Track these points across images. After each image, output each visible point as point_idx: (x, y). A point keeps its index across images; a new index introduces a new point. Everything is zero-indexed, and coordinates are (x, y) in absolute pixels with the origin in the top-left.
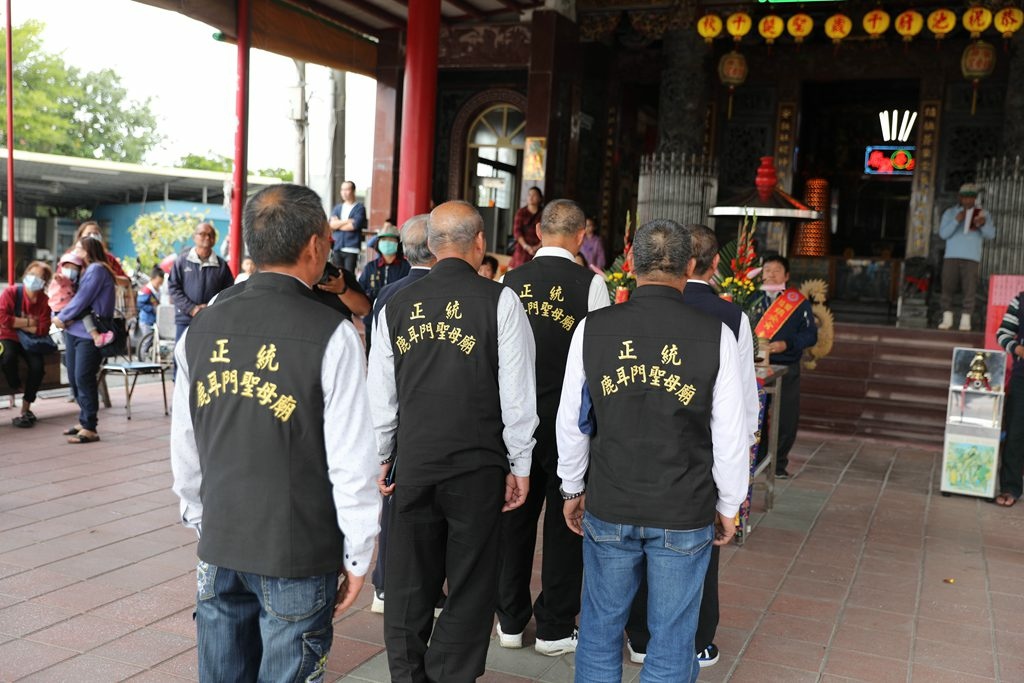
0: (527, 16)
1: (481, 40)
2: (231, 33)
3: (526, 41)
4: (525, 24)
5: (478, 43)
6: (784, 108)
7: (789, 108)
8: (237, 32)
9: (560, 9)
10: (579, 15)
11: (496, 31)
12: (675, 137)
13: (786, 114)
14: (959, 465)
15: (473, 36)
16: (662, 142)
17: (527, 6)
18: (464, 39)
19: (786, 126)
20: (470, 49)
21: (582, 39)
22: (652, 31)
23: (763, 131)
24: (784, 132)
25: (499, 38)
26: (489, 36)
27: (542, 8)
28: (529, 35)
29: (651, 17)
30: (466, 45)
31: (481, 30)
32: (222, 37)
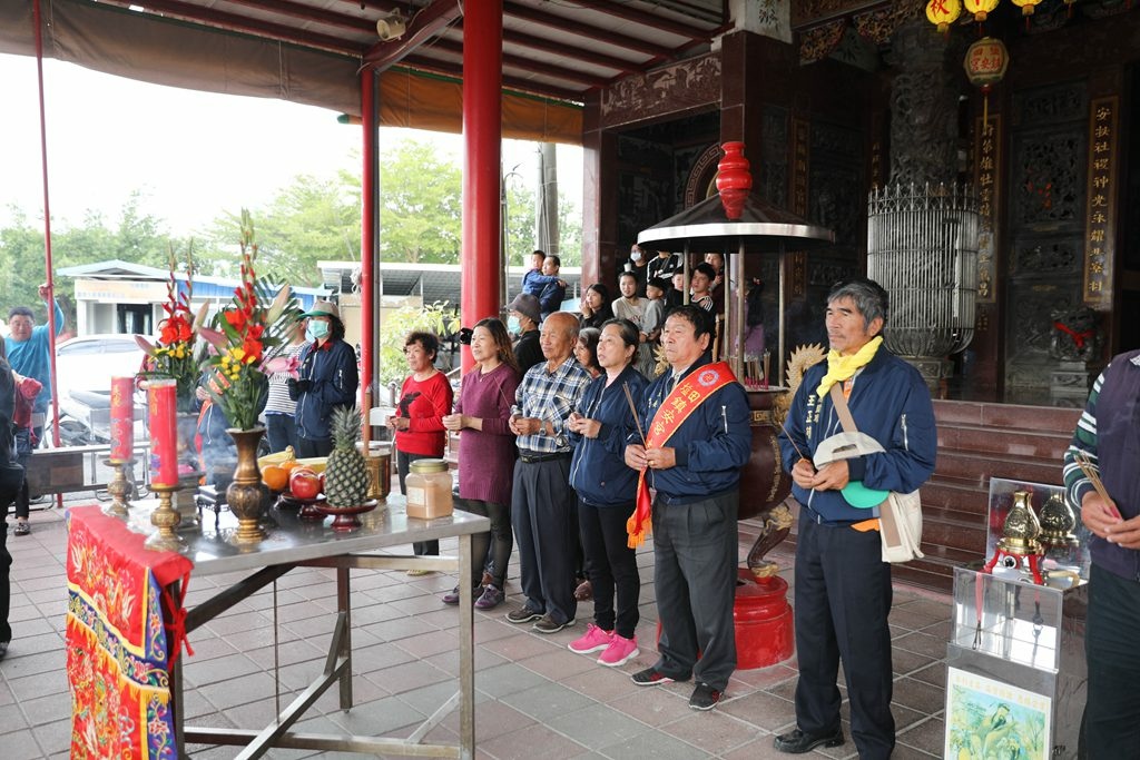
0: (717, 44)
1: (673, 82)
2: (355, 112)
3: (717, 74)
4: (716, 54)
5: (671, 86)
6: (1099, 107)
7: (1109, 105)
8: (362, 111)
9: (757, 27)
10: (796, 35)
11: (686, 68)
12: (908, 162)
13: (1103, 115)
14: (975, 740)
15: (666, 80)
16: (893, 173)
17: (716, 33)
18: (657, 85)
19: (1103, 132)
20: (664, 95)
21: (803, 62)
22: (882, 33)
23: (1071, 144)
24: (1101, 140)
25: (691, 76)
26: (681, 75)
27: (732, 31)
28: (719, 65)
29: (880, 16)
30: (660, 90)
31: (673, 70)
32: (344, 119)
